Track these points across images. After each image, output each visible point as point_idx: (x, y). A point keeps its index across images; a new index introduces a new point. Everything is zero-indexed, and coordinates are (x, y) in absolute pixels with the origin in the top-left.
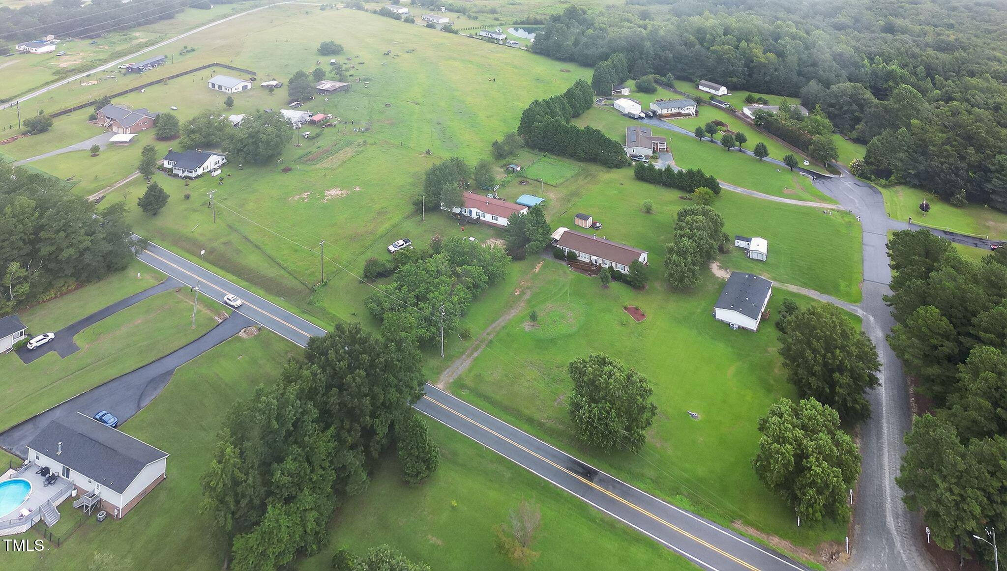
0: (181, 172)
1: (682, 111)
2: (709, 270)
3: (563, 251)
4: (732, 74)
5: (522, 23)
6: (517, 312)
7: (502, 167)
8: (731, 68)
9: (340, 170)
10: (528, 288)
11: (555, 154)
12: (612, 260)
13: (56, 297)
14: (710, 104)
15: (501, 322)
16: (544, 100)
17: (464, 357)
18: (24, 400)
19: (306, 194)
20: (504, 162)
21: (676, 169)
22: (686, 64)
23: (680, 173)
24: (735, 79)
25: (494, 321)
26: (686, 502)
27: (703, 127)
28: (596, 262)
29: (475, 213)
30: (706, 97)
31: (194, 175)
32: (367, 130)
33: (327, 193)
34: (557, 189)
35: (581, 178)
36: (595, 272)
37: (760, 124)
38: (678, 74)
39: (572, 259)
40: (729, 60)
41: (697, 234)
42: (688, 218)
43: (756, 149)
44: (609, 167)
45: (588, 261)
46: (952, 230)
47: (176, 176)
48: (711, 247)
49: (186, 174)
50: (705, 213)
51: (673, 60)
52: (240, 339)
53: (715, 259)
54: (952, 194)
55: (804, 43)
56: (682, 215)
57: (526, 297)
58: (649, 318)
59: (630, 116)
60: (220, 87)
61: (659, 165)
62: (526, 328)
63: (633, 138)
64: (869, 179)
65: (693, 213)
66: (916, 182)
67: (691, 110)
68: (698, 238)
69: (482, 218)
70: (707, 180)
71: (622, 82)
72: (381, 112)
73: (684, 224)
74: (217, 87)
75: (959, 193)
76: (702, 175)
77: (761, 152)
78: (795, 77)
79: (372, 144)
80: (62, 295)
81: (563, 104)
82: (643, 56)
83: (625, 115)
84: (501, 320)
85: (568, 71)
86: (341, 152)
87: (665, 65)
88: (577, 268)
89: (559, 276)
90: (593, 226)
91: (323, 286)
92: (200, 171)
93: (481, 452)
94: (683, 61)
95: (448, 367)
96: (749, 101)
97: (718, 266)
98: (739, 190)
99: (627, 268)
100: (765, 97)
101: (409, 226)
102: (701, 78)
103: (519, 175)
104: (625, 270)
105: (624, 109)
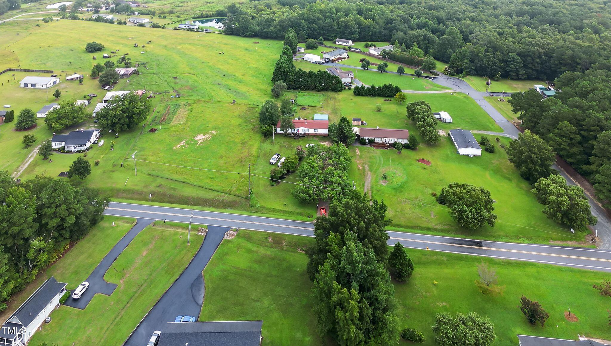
0: (73, 148)
1: (340, 57)
3: (365, 140)
4: (353, 33)
5: (199, 17)
6: (370, 177)
8: (353, 30)
9: (190, 123)
10: (363, 164)
11: (304, 90)
12: (393, 138)
13: (60, 258)
14: (351, 51)
15: (368, 184)
18: (108, 332)
19: (182, 143)
23: (380, 87)
24: (355, 36)
26: (526, 241)
28: (386, 141)
29: (301, 130)
30: (347, 48)
31: (84, 148)
32: (179, 95)
33: (196, 139)
34: (323, 108)
35: (329, 100)
36: (389, 147)
39: (371, 143)
40: (351, 25)
45: (381, 142)
46: (506, 92)
49: (78, 149)
51: (318, 29)
52: (228, 241)
54: (494, 76)
57: (367, 168)
59: (318, 63)
60: (33, 85)
62: (383, 184)
63: (336, 74)
64: (454, 75)
66: (475, 72)
67: (344, 55)
69: (307, 132)
74: (30, 86)
75: (498, 74)
77: (401, 71)
79: (193, 104)
80: (63, 255)
83: (314, 63)
84: (366, 184)
85: (258, 43)
86: (178, 112)
87: (317, 33)
88: (378, 147)
89: (371, 153)
90: (362, 123)
92: (88, 145)
93: (424, 253)
94: (323, 29)
96: (368, 46)
100: (374, 43)
101: (269, 147)
103: (298, 105)
104: (404, 142)
105: (312, 59)
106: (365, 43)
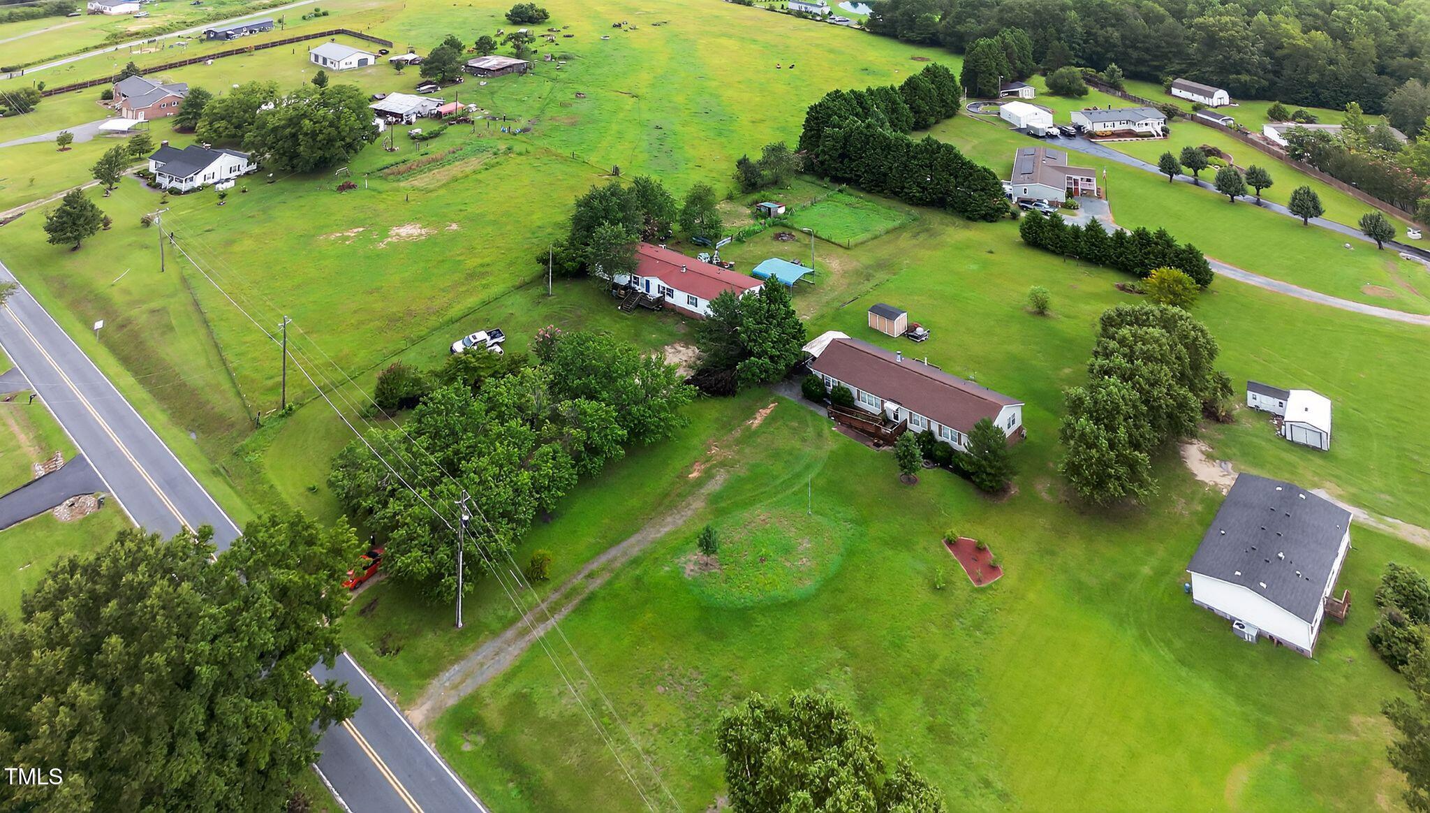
0: (168, 180)
1: (1132, 127)
2: (1180, 461)
3: (821, 384)
4: (1239, 67)
6: (680, 522)
7: (750, 206)
8: (1237, 56)
9: (442, 192)
10: (722, 464)
11: (863, 190)
12: (932, 416)
14: (1193, 118)
15: (633, 546)
16: (852, 91)
17: (510, 634)
19: (356, 230)
20: (756, 196)
21: (1110, 227)
22: (1147, 50)
23: (1120, 235)
24: (1245, 78)
25: (614, 543)
27: (1177, 156)
28: (896, 417)
29: (655, 286)
30: (1186, 108)
31: (184, 187)
32: (525, 130)
33: (394, 231)
34: (848, 252)
35: (906, 235)
36: (889, 440)
37: (1300, 156)
38: (1132, 68)
39: (841, 404)
40: (1231, 42)
41: (1145, 371)
42: (1125, 331)
43: (1294, 199)
44: (969, 218)
45: (877, 411)
47: (158, 186)
48: (1183, 405)
49: (174, 184)
50: (1168, 323)
51: (1119, 43)
52: (50, 522)
53: (1193, 435)
55: (1388, 19)
56: (1109, 323)
57: (714, 486)
58: (1009, 577)
59: (1032, 133)
60: (325, 60)
61: (1077, 220)
62: (688, 571)
63: (1028, 167)
65: (1139, 320)
67: (1155, 125)
68: (1147, 380)
69: (667, 299)
70: (1178, 253)
71: (1022, 77)
72: (563, 105)
73: (1113, 344)
74: (321, 61)
76: (1169, 243)
77: (1305, 206)
78: (1372, 77)
79: (520, 154)
81: (894, 102)
82: (1062, 35)
83: (1020, 130)
84: (633, 540)
85: (924, 60)
86: (457, 163)
87: (1107, 51)
88: (850, 426)
89: (804, 440)
90: (910, 334)
91: (282, 416)
92: (198, 181)
94: (1139, 45)
95: (459, 658)
96: (1276, 116)
97: (1202, 452)
98: (1256, 281)
99: (964, 439)
100: (1310, 111)
101: (518, 306)
102: (1177, 74)
103: (779, 222)
104: (962, 444)
105: (1019, 119)
106: (1270, 105)
